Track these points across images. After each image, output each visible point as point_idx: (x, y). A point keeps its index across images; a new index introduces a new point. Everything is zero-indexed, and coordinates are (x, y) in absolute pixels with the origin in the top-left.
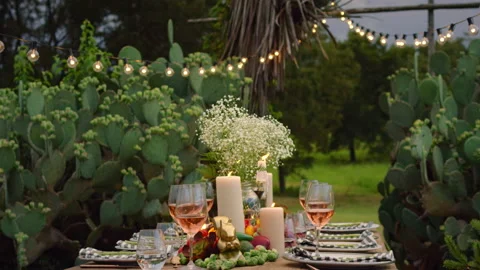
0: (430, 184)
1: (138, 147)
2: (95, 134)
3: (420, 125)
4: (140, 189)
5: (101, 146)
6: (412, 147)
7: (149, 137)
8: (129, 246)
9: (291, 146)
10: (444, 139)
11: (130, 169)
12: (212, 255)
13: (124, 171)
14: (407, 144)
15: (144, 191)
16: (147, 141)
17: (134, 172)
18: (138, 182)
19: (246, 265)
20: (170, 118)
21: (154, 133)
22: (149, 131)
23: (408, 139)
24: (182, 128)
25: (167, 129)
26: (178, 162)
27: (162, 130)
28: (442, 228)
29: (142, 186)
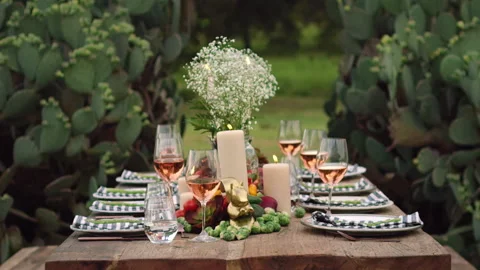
0: (401, 110)
1: (59, 74)
2: (6, 57)
3: (389, 43)
4: (64, 123)
5: (12, 72)
6: (381, 68)
7: (73, 61)
8: (108, 207)
9: (274, 85)
10: (415, 55)
11: (51, 99)
12: (222, 222)
13: (43, 102)
14: (376, 64)
15: (68, 126)
16: (71, 66)
17: (56, 104)
18: (60, 115)
19: (261, 233)
20: (96, 38)
21: (79, 57)
22: (72, 54)
23: (376, 59)
24: (111, 50)
25: (93, 51)
26: (109, 91)
27: (88, 52)
28: (416, 161)
29: (66, 119)
